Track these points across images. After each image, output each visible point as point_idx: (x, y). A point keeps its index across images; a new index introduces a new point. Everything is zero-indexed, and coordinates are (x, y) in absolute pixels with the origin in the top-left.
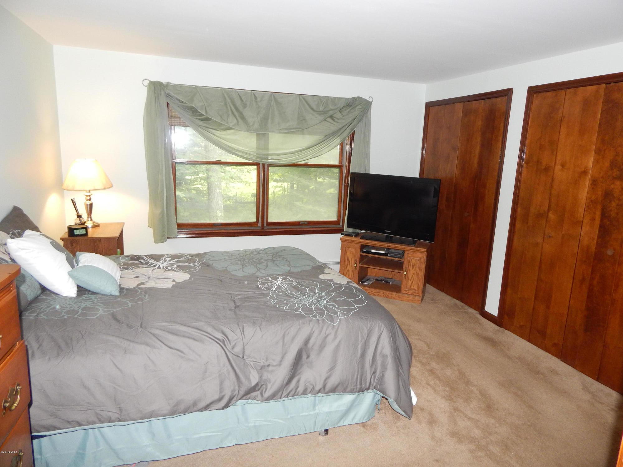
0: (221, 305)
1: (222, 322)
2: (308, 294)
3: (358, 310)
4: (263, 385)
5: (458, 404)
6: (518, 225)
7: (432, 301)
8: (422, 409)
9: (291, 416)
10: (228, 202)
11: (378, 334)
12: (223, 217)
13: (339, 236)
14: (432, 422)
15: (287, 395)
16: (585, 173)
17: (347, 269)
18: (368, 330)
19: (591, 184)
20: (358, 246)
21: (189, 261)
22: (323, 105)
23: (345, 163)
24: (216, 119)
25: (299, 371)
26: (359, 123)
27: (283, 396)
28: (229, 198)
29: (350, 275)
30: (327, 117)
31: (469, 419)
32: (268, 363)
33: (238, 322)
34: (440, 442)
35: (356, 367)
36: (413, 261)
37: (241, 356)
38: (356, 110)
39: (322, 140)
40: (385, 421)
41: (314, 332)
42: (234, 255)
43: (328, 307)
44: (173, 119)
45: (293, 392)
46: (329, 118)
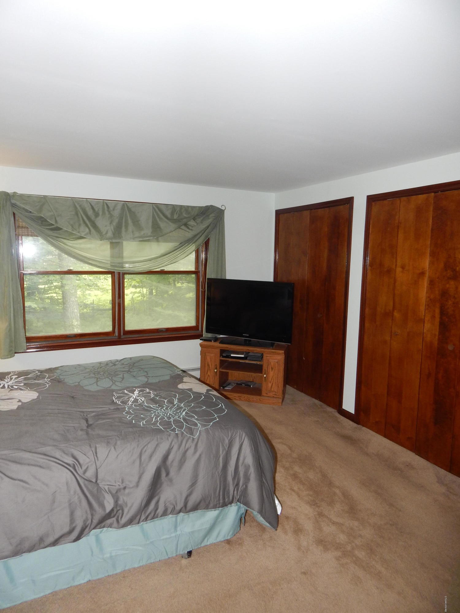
0: (72, 425)
1: (72, 445)
2: (166, 406)
3: (218, 420)
4: (119, 510)
5: (322, 508)
6: (367, 325)
7: (292, 402)
8: (287, 518)
9: (151, 541)
10: (85, 310)
11: (239, 443)
12: (79, 325)
13: (198, 341)
14: (298, 530)
15: (146, 519)
16: (423, 274)
17: (208, 375)
18: (229, 441)
19: (429, 284)
20: (218, 351)
21: (37, 378)
22: (177, 213)
23: (201, 269)
24: (67, 229)
25: (158, 491)
26: (213, 230)
27: (141, 520)
28: (86, 306)
29: (211, 380)
30: (181, 225)
31: (334, 523)
32: (124, 485)
33: (90, 443)
34: (307, 552)
35: (218, 482)
36: (272, 364)
37: (94, 480)
38: (210, 217)
39: (178, 247)
40: (251, 535)
41: (173, 446)
42: (88, 369)
43: (187, 419)
44: (21, 230)
45: (152, 514)
46: (183, 226)
